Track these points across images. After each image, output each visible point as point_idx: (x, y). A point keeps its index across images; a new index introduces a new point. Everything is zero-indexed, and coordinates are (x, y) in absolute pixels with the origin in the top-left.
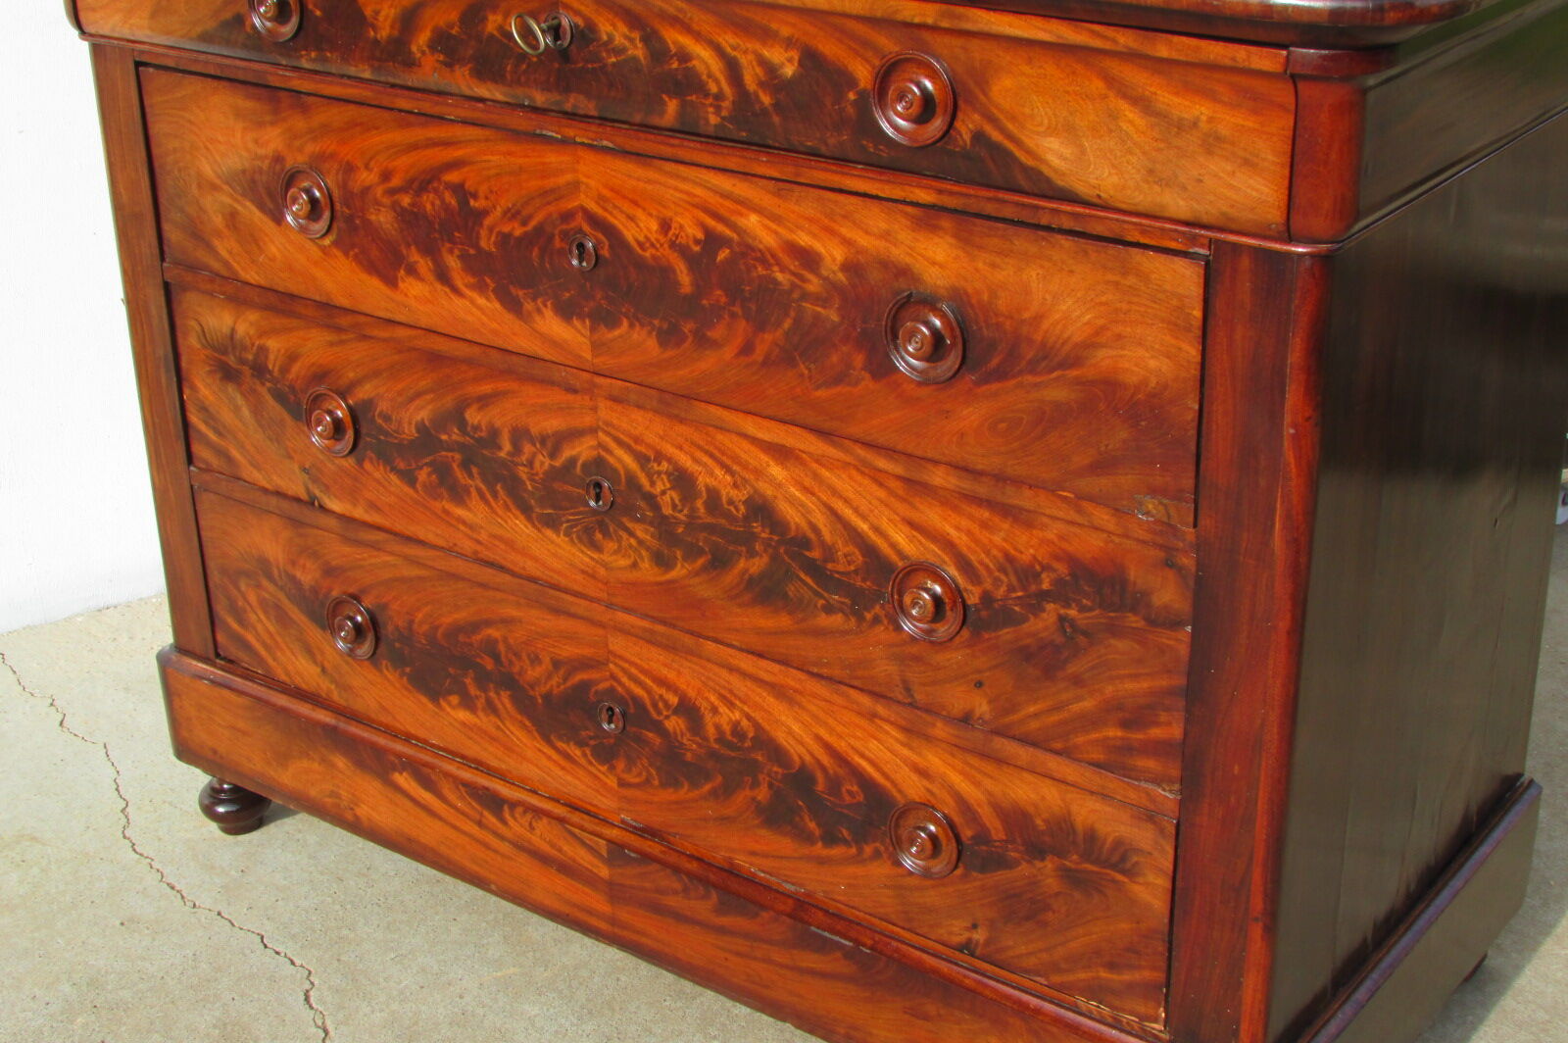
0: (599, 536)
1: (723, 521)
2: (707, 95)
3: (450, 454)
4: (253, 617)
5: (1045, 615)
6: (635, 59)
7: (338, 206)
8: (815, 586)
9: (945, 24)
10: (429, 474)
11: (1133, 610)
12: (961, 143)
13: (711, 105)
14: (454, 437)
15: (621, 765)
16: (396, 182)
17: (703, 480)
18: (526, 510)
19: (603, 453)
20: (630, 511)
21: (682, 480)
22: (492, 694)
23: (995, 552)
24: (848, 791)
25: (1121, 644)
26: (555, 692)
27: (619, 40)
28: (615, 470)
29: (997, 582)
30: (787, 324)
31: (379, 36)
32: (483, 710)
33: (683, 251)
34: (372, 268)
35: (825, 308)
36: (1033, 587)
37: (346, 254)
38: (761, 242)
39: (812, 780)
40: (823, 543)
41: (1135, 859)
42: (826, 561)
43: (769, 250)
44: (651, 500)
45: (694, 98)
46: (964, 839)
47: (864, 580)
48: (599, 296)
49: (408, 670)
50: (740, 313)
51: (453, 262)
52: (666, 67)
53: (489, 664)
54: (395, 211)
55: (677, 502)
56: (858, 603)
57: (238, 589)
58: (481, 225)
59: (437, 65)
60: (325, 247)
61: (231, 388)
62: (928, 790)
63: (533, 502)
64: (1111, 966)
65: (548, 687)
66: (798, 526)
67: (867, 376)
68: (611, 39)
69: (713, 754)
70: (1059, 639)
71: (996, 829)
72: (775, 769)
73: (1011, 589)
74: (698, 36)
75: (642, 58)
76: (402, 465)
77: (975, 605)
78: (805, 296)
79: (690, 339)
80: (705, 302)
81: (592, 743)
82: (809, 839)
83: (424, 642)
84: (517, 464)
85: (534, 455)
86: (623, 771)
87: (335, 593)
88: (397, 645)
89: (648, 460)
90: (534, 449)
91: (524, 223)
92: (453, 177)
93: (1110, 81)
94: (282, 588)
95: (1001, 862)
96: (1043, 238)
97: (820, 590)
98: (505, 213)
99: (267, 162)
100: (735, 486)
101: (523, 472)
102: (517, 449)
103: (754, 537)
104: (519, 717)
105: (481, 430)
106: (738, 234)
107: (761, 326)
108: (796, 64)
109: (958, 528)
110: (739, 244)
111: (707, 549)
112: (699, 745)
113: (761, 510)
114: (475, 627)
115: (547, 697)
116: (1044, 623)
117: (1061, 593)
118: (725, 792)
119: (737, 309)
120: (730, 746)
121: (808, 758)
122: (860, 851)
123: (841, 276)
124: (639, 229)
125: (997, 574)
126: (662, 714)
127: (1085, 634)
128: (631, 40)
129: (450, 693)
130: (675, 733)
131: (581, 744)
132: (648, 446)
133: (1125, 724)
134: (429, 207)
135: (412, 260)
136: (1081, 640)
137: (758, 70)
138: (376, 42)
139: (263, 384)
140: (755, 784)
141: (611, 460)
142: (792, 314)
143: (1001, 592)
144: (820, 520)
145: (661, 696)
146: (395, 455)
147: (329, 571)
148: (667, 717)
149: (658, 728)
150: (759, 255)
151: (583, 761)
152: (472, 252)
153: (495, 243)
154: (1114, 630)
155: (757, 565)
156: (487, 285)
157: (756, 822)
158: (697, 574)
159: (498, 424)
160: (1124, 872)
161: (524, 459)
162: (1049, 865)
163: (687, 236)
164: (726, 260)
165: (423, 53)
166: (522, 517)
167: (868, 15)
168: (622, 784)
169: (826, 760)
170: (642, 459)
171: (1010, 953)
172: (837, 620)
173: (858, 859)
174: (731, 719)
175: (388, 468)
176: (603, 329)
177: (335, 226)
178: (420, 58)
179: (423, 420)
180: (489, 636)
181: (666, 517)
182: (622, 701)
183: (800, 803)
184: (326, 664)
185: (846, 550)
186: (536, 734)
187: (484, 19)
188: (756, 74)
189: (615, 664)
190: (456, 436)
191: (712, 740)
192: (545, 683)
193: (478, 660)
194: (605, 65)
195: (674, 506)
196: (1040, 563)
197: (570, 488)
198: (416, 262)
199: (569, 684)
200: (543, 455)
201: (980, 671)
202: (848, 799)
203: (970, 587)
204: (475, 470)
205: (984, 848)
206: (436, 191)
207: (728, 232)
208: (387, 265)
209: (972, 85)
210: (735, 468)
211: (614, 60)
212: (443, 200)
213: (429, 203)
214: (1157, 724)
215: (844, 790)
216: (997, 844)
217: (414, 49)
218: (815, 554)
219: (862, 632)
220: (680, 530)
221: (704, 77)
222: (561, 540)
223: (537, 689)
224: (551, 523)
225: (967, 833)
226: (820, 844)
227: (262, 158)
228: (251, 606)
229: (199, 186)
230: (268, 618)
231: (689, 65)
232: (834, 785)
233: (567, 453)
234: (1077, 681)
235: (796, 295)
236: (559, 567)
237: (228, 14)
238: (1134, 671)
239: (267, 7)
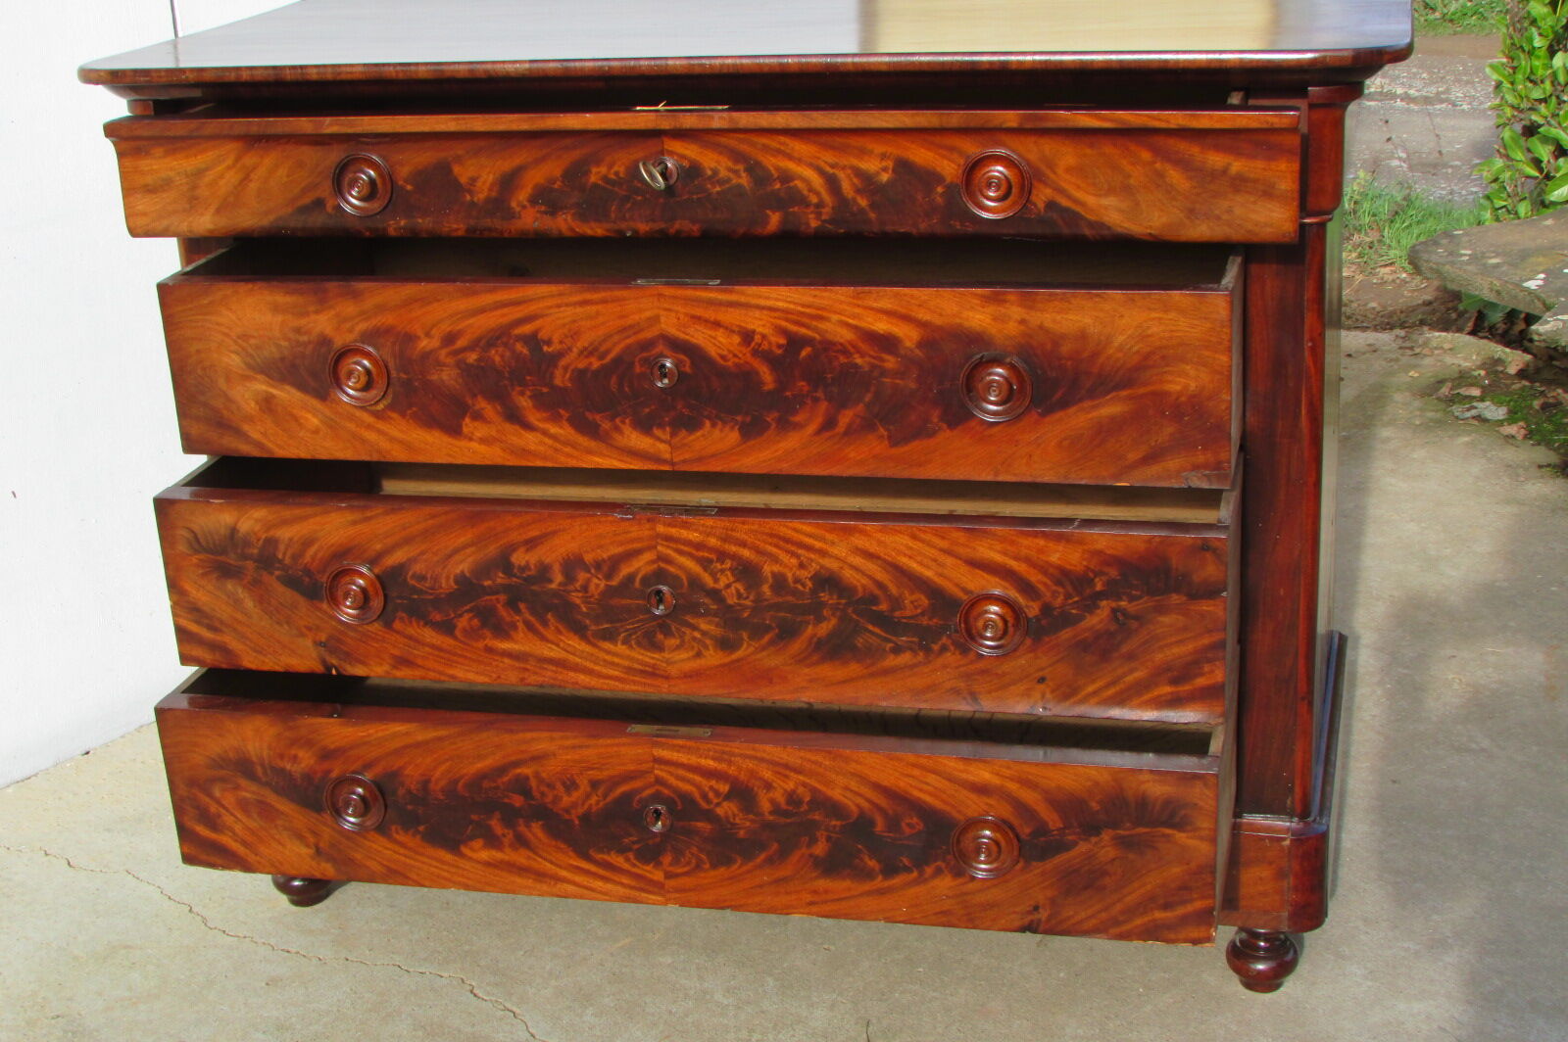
0: (660, 636)
1: (790, 598)
2: (808, 205)
3: (494, 597)
4: (228, 820)
5: (1098, 611)
6: (740, 186)
7: (394, 374)
8: (883, 634)
9: (1028, 126)
10: (471, 619)
11: (1177, 591)
12: (1036, 212)
13: (812, 213)
14: (499, 581)
15: (667, 859)
16: (460, 343)
17: (768, 569)
18: (580, 631)
19: (662, 565)
20: (693, 609)
21: (747, 572)
22: (522, 828)
23: (1051, 570)
24: (908, 825)
25: (1166, 619)
26: (594, 809)
27: (723, 173)
28: (676, 578)
29: (1054, 594)
30: (868, 397)
31: (475, 199)
32: (511, 846)
33: (767, 357)
34: (430, 422)
35: (902, 379)
36: (1088, 591)
37: (403, 415)
38: (841, 337)
39: (872, 823)
40: (889, 597)
41: (1183, 812)
42: (893, 610)
43: (849, 342)
44: (715, 595)
45: (796, 209)
46: (1023, 837)
47: (930, 619)
48: (679, 407)
49: (421, 828)
50: (823, 397)
51: (524, 402)
52: (769, 189)
53: (518, 801)
54: (460, 368)
55: (742, 591)
56: (925, 640)
57: (210, 796)
58: (556, 366)
59: (538, 215)
60: (378, 411)
61: (230, 585)
62: (987, 804)
63: (588, 622)
65: (586, 806)
66: (864, 586)
67: (945, 426)
68: (715, 172)
69: (767, 826)
70: (1113, 627)
71: (1053, 820)
72: (833, 823)
73: (1068, 596)
74: (799, 161)
75: (746, 184)
76: (438, 617)
77: (1036, 617)
78: (884, 373)
79: (774, 425)
80: (788, 394)
81: (636, 846)
82: (869, 875)
83: (442, 797)
84: (569, 592)
85: (589, 581)
86: (671, 865)
87: (334, 775)
88: (409, 807)
89: (711, 561)
90: (588, 575)
91: (602, 357)
92: (527, 329)
93: (1156, 151)
94: (267, 784)
95: (1062, 847)
96: (1097, 295)
97: (889, 636)
98: (581, 353)
99: (311, 347)
100: (801, 566)
101: (576, 598)
102: (570, 577)
103: (823, 605)
104: (554, 843)
105: (530, 569)
106: (819, 334)
107: (841, 403)
108: (890, 171)
109: (1016, 558)
110: (820, 342)
111: (774, 625)
112: (752, 821)
113: (827, 581)
114: (502, 770)
115: (585, 818)
116: (1098, 619)
117: (1112, 591)
118: (783, 854)
119: (820, 394)
120: (785, 814)
121: (865, 805)
122: (921, 873)
123: (917, 351)
124: (718, 344)
125: (1054, 588)
126: (712, 803)
127: (1136, 618)
128: (736, 172)
129: (472, 838)
130: (727, 817)
131: (622, 851)
132: (711, 550)
133: (1174, 682)
134: (497, 359)
135: (477, 407)
136: (1134, 624)
137: (855, 180)
138: (473, 204)
139: (272, 574)
140: (813, 841)
141: (672, 569)
142: (873, 389)
143: (1060, 600)
144: (881, 576)
145: (711, 788)
146: (430, 609)
147: (327, 755)
148: (718, 805)
149: (709, 816)
150: (840, 347)
151: (626, 866)
152: (545, 390)
153: (570, 379)
154: (1160, 610)
155: (824, 629)
156: (561, 416)
157: (814, 875)
158: (763, 648)
159: (547, 561)
160: (1173, 826)
161: (578, 585)
162: (1106, 836)
163: (770, 343)
164: (809, 356)
165: (524, 207)
166: (576, 638)
167: (964, 126)
168: (669, 876)
169: (882, 802)
170: (705, 563)
172: (905, 658)
173: (921, 880)
174: (785, 790)
175: (422, 623)
176: (683, 433)
177: (390, 391)
178: (519, 212)
179: (462, 572)
180: (519, 774)
181: (731, 606)
182: (669, 802)
183: (860, 846)
184: (321, 845)
185: (914, 597)
186: (571, 854)
187: (587, 173)
188: (854, 184)
189: (661, 770)
190: (501, 578)
191: (766, 814)
192: (583, 804)
193: (506, 800)
194: (710, 194)
195: (739, 596)
196: (1093, 571)
197: (629, 601)
198: (483, 409)
199: (609, 799)
200: (598, 578)
201: (1042, 669)
202: (907, 831)
203: (1031, 603)
204: (522, 606)
205: (1042, 839)
206: (505, 345)
207: (810, 333)
208: (449, 416)
209: (1043, 168)
210: (800, 551)
211: (718, 189)
212: (513, 351)
213: (496, 356)
214: (1202, 675)
215: (903, 825)
216: (1055, 832)
217: (514, 204)
218: (883, 607)
219: (930, 662)
220: (746, 615)
221: (805, 192)
222: (621, 648)
223: (573, 811)
224: (609, 636)
225: (1025, 831)
226: (880, 877)
227: (305, 344)
228: (227, 810)
229: (228, 379)
230: (249, 816)
231: (792, 184)
232: (893, 823)
233: (625, 570)
234: (1130, 657)
235: (876, 374)
236: (616, 673)
237: (307, 200)
238: (1179, 638)
239: (358, 187)
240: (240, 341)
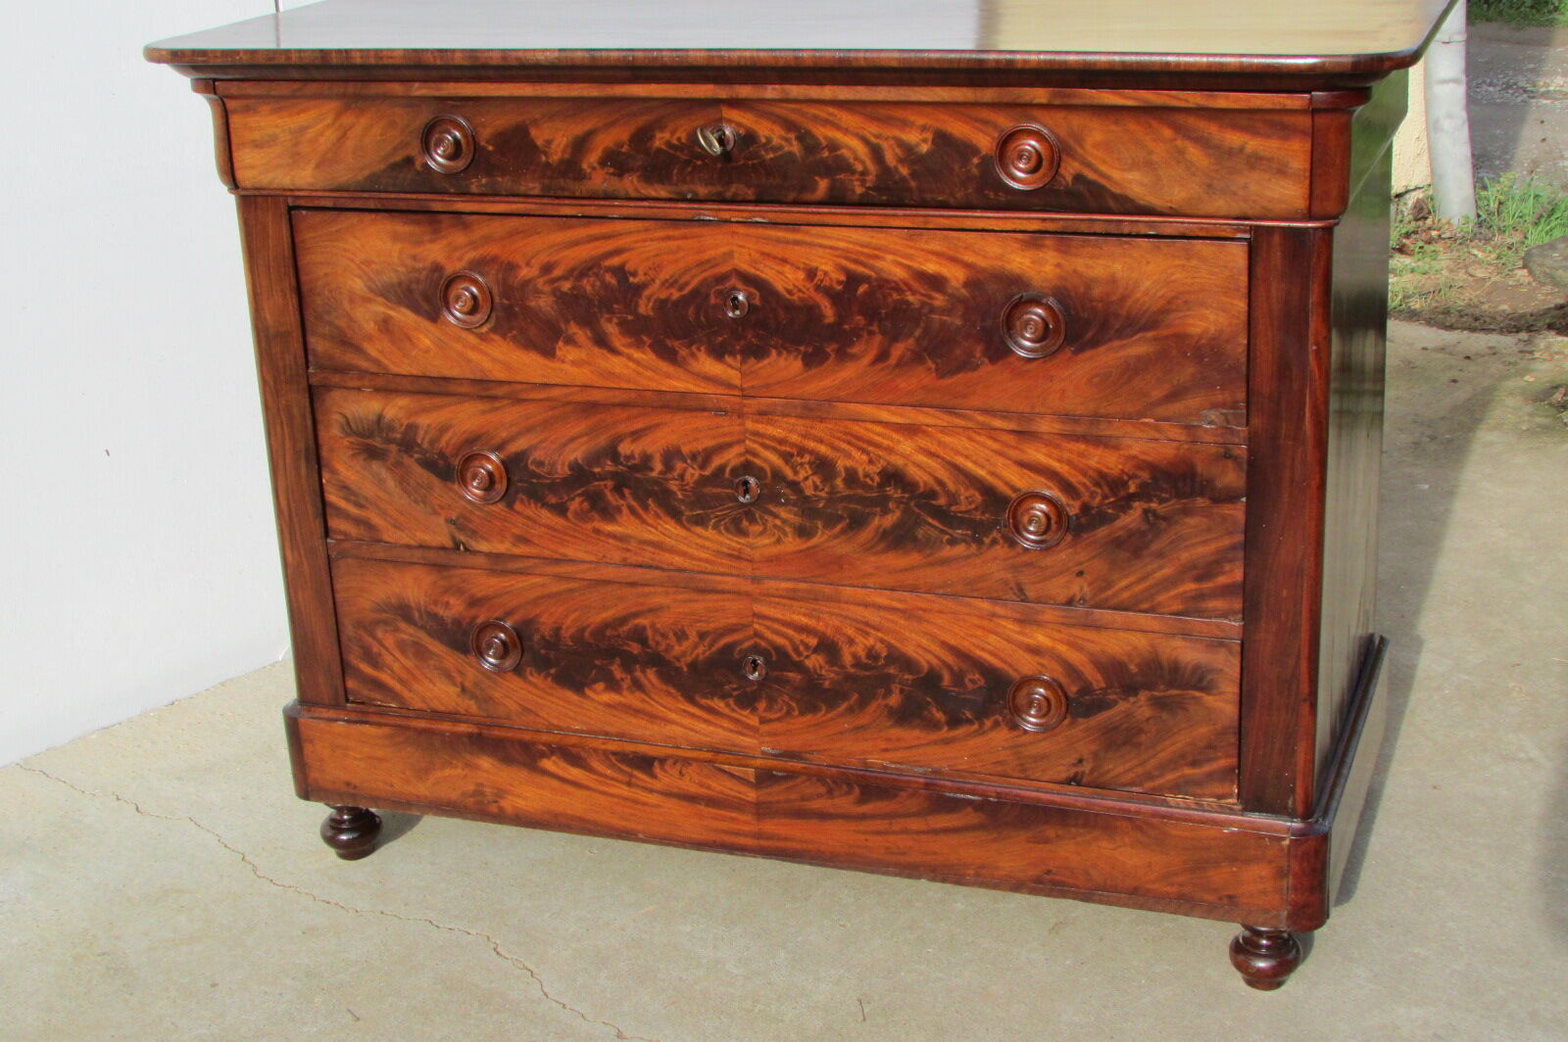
0: (745, 523)
1: (860, 492)
2: (853, 172)
3: (602, 483)
4: (388, 659)
5: (1132, 511)
6: (790, 153)
7: (497, 299)
8: (941, 526)
9: (1057, 102)
10: (582, 502)
11: (1202, 494)
12: (1063, 182)
13: (857, 180)
14: (608, 468)
15: (762, 706)
16: (557, 273)
17: (842, 464)
18: (675, 515)
19: (749, 457)
20: (774, 498)
21: (824, 467)
22: (638, 674)
23: (1091, 473)
24: (970, 680)
25: (1191, 521)
26: (701, 657)
27: (776, 141)
28: (762, 470)
29: (1093, 495)
30: (917, 333)
31: (550, 161)
32: (629, 689)
33: (828, 292)
34: (529, 345)
35: (948, 316)
36: (1122, 493)
37: (505, 338)
38: (895, 276)
39: (939, 678)
40: (948, 493)
41: (1210, 677)
42: (951, 505)
43: (901, 280)
44: (794, 486)
45: (842, 176)
46: (1071, 695)
47: (983, 513)
48: (749, 336)
49: (553, 671)
50: (877, 330)
51: (611, 328)
52: (818, 157)
53: (635, 648)
54: (555, 296)
55: (818, 483)
56: (978, 531)
57: (374, 637)
58: (640, 296)
59: (607, 176)
60: (482, 333)
61: (376, 466)
62: (1039, 664)
63: (683, 508)
64: (1194, 764)
65: (693, 656)
66: (925, 483)
67: (986, 360)
68: (769, 140)
69: (849, 677)
70: (1144, 527)
71: (1097, 680)
72: (906, 677)
73: (1105, 497)
74: (846, 131)
75: (797, 153)
76: (553, 500)
77: (1076, 515)
78: (932, 310)
79: (833, 356)
80: (846, 327)
81: (736, 693)
82: (937, 726)
83: (571, 643)
84: (667, 480)
85: (685, 470)
86: (765, 711)
87: (479, 621)
88: (543, 652)
89: (792, 456)
90: (685, 465)
91: (681, 289)
92: (615, 261)
93: (1177, 129)
94: (423, 627)
95: (1102, 705)
96: (1127, 243)
97: (945, 528)
98: (663, 284)
99: (424, 273)
100: (871, 462)
101: (674, 486)
102: (668, 467)
103: (887, 499)
104: (665, 688)
105: (634, 459)
106: (876, 272)
107: (894, 337)
108: (930, 143)
109: (1060, 460)
110: (876, 280)
111: (845, 515)
112: (837, 673)
113: (893, 477)
114: (623, 620)
115: (693, 666)
116: (1132, 518)
117: (1144, 493)
118: (863, 703)
119: (875, 328)
120: (865, 667)
121: (935, 662)
122: (981, 725)
123: (964, 291)
124: (786, 280)
125: (1093, 488)
126: (802, 655)
127: (1165, 519)
128: (787, 140)
129: (595, 681)
130: (815, 668)
131: (724, 697)
132: (792, 445)
133: (1198, 579)
134: (589, 288)
135: (570, 332)
136: (1163, 525)
137: (897, 150)
138: (548, 165)
139: (412, 457)
140: (888, 692)
141: (757, 461)
142: (922, 325)
143: (1097, 500)
144: (943, 474)
145: (802, 641)
146: (546, 493)
147: (474, 602)
148: (807, 657)
149: (799, 667)
150: (893, 285)
151: (727, 711)
152: (630, 318)
153: (653, 308)
154: (1186, 512)
155: (889, 520)
156: (644, 343)
157: (889, 723)
158: (836, 537)
159: (649, 451)
160: (1201, 689)
161: (675, 474)
162: (1143, 696)
163: (831, 279)
164: (865, 293)
165: (594, 169)
166: (672, 522)
167: (996, 100)
168: (763, 721)
169: (949, 659)
170: (787, 457)
171: (1112, 774)
172: (960, 549)
173: (981, 732)
174: (866, 646)
175: (539, 505)
176: (752, 361)
177: (494, 315)
178: (590, 174)
179: (576, 459)
180: (637, 625)
181: (808, 497)
182: (765, 653)
183: (929, 699)
184: (467, 683)
185: (967, 494)
186: (681, 699)
187: (653, 137)
188: (896, 154)
189: (760, 624)
190: (609, 466)
191: (849, 667)
192: (692, 653)
193: (625, 648)
194: (764, 161)
195: (816, 488)
196: (1127, 474)
197: (719, 490)
198: (574, 334)
199: (714, 649)
200: (693, 468)
201: (1081, 564)
202: (970, 686)
203: (1071, 502)
204: (627, 492)
205: (1087, 697)
206: (596, 275)
207: (867, 272)
208: (546, 340)
209: (1072, 143)
210: (869, 448)
211: (771, 156)
212: (603, 282)
213: (588, 285)
214: (1223, 573)
215: (967, 680)
216: (1097, 692)
217: (585, 166)
218: (942, 501)
219: (981, 553)
220: (821, 505)
221: (851, 161)
222: (710, 533)
223: (683, 660)
224: (701, 521)
225: (1073, 690)
226: (946, 728)
227: (419, 271)
228: (387, 649)
229: (351, 301)
230: (406, 657)
231: (839, 153)
232: (958, 678)
233: (717, 462)
234: (1160, 555)
235: (925, 310)
236: (707, 556)
237: (398, 157)
238: (1203, 538)
239: (444, 147)
240: (363, 266)
